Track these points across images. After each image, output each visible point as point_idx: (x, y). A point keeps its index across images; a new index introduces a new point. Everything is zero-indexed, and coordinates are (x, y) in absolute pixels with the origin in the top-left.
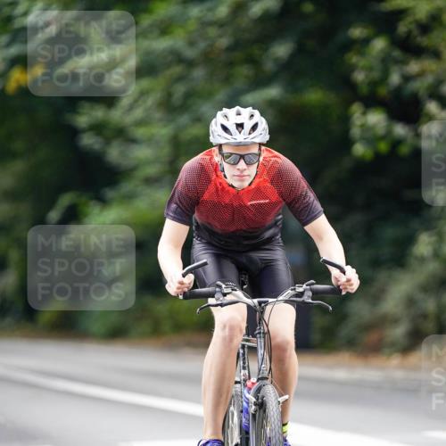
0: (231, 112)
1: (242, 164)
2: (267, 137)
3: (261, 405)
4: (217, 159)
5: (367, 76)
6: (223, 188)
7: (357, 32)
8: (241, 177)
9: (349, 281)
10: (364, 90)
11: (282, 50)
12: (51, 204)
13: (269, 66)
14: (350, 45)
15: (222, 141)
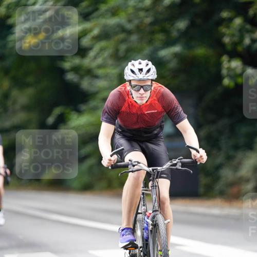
0: (136, 63)
1: (142, 91)
2: (155, 76)
3: (155, 225)
4: (129, 88)
5: (230, 40)
6: (132, 104)
7: (225, 14)
8: (141, 98)
9: (201, 157)
10: (229, 48)
11: (182, 25)
12: (49, 113)
13: (175, 34)
14: (221, 22)
15: (131, 78)
